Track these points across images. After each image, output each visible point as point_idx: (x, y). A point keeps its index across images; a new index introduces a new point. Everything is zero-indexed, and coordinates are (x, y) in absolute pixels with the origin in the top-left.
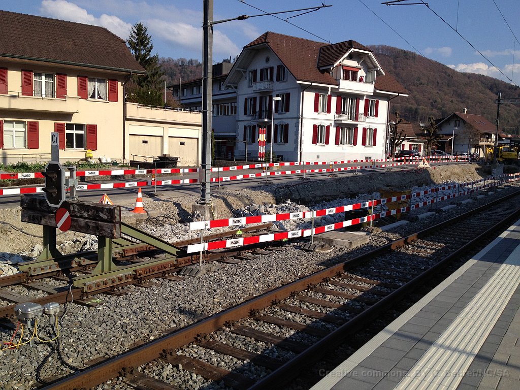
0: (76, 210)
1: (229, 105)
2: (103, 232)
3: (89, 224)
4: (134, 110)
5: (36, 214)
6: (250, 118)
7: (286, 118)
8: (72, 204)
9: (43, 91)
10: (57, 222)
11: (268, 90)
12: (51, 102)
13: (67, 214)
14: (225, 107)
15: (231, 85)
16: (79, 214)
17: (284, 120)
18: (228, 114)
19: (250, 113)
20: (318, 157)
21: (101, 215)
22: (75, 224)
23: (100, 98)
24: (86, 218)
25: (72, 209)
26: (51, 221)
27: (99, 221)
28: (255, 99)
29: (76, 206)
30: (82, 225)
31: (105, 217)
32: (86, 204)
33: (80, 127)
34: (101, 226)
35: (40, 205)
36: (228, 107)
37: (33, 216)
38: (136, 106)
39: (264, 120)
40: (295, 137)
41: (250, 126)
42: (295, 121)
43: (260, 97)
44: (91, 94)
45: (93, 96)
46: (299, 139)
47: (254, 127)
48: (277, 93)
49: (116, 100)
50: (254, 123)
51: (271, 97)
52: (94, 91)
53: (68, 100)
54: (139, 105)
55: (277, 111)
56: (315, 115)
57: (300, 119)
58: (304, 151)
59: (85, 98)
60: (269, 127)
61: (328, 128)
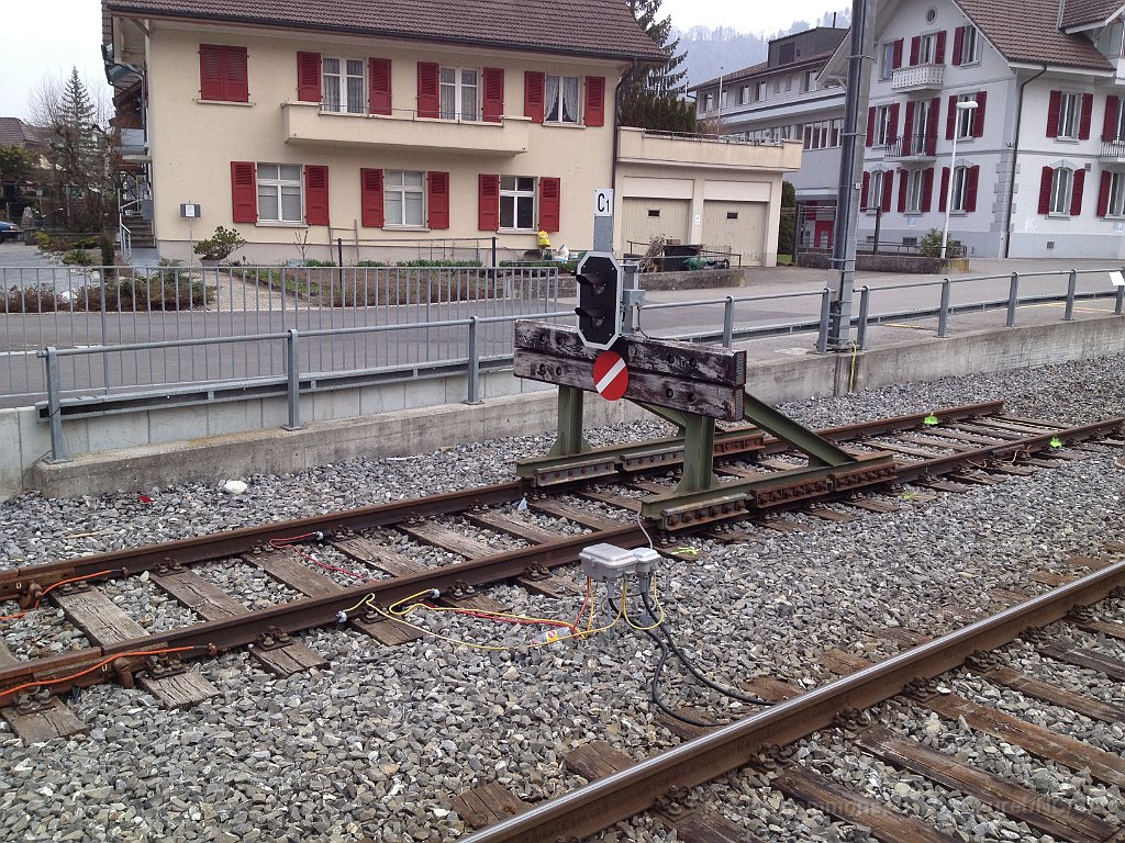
0: (642, 356)
1: (827, 125)
2: (705, 406)
3: (672, 387)
4: (636, 143)
5: (549, 363)
6: (881, 154)
7: (973, 153)
8: (632, 343)
9: (459, 109)
10: (597, 381)
11: (930, 87)
12: (473, 131)
13: (620, 365)
14: (817, 131)
15: (835, 77)
16: (647, 366)
17: (966, 158)
18: (823, 145)
19: (882, 142)
20: (1050, 245)
21: (702, 368)
22: (638, 386)
23: (567, 119)
24: (663, 374)
25: (631, 354)
26: (581, 378)
27: (696, 381)
28: (895, 108)
29: (642, 349)
30: (655, 389)
31: (712, 374)
32: (667, 344)
33: (526, 183)
34: (700, 394)
35: (559, 343)
36: (825, 131)
37: (542, 365)
38: (639, 135)
39: (916, 158)
40: (994, 198)
41: (878, 173)
42: (997, 158)
43: (908, 104)
44: (550, 112)
45: (554, 117)
46: (1005, 203)
47: (889, 175)
48: (953, 92)
49: (600, 123)
50: (887, 166)
51: (936, 104)
52: (557, 104)
53: (507, 125)
54: (647, 133)
55: (950, 136)
56: (1050, 145)
57: (1012, 155)
58: (1016, 230)
59: (538, 120)
60: (929, 174)
61: (1080, 175)
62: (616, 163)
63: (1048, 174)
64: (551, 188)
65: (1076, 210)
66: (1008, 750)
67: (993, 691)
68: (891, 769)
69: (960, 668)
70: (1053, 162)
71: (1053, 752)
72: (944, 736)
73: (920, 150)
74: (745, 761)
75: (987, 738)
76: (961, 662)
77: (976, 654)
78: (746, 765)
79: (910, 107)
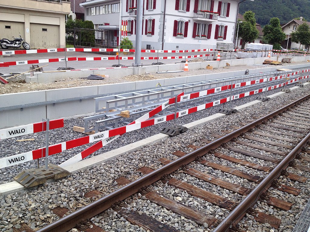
7: (153, 15)
20: (177, 47)
40: (159, 30)
41: (130, 21)
42: (160, 17)
46: (162, 32)
57: (163, 15)
58: (166, 41)
61: (187, 24)
63: (176, 23)
65: (186, 35)
70: (178, 19)
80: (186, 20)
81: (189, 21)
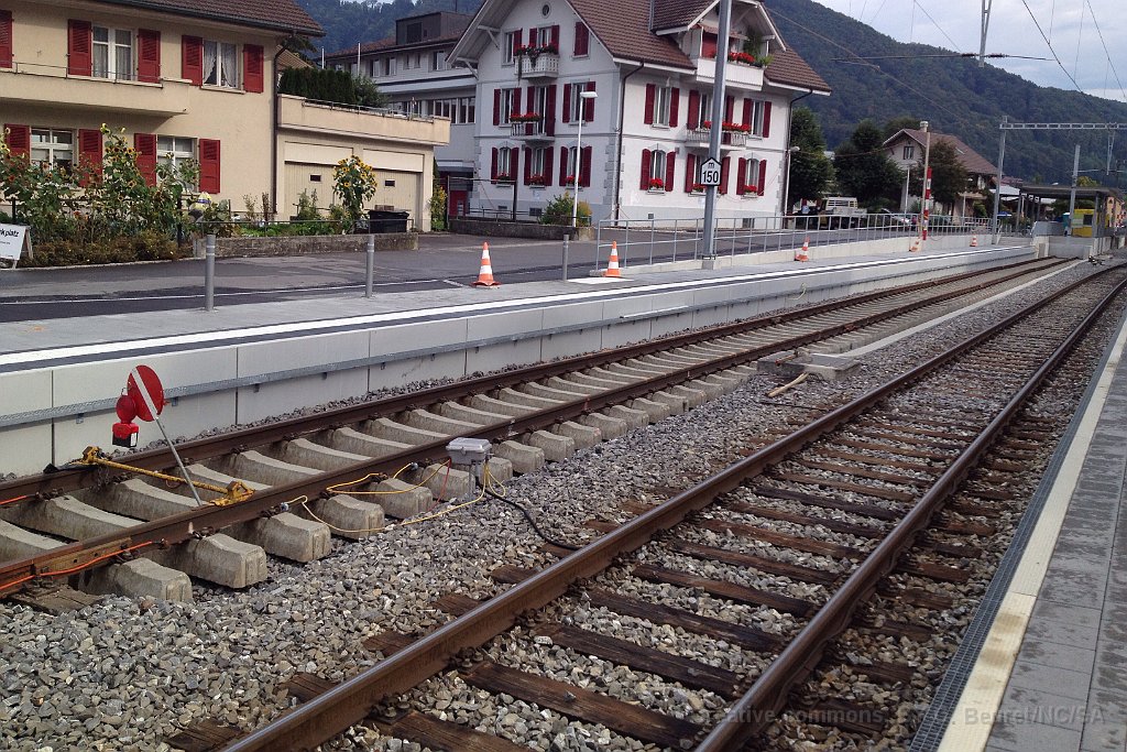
1: (457, 103)
4: (296, 111)
6: (508, 132)
7: (586, 135)
9: (112, 68)
11: (550, 75)
12: (130, 91)
14: (447, 106)
15: (462, 59)
19: (507, 122)
20: (651, 216)
28: (518, 91)
33: (186, 142)
36: (454, 107)
38: (300, 103)
39: (539, 137)
40: (605, 175)
41: (505, 150)
42: (606, 140)
43: (529, 88)
44: (208, 75)
45: (212, 80)
46: (614, 180)
47: (515, 152)
48: (568, 81)
49: (260, 90)
50: (514, 143)
51: (552, 90)
52: (215, 69)
53: (166, 86)
54: (307, 101)
55: (566, 119)
56: (647, 130)
57: (617, 138)
58: (624, 204)
59: (197, 83)
60: (549, 153)
61: (671, 157)
62: (277, 129)
63: (647, 156)
64: (211, 150)
65: (669, 187)
66: (761, 544)
67: (737, 515)
68: (697, 561)
69: (711, 505)
70: (651, 146)
71: (788, 542)
72: (720, 541)
73: (540, 131)
74: (610, 563)
75: (745, 540)
76: (710, 501)
77: (720, 495)
78: (610, 566)
79: (531, 91)
80: (669, 148)
81: (678, 150)
